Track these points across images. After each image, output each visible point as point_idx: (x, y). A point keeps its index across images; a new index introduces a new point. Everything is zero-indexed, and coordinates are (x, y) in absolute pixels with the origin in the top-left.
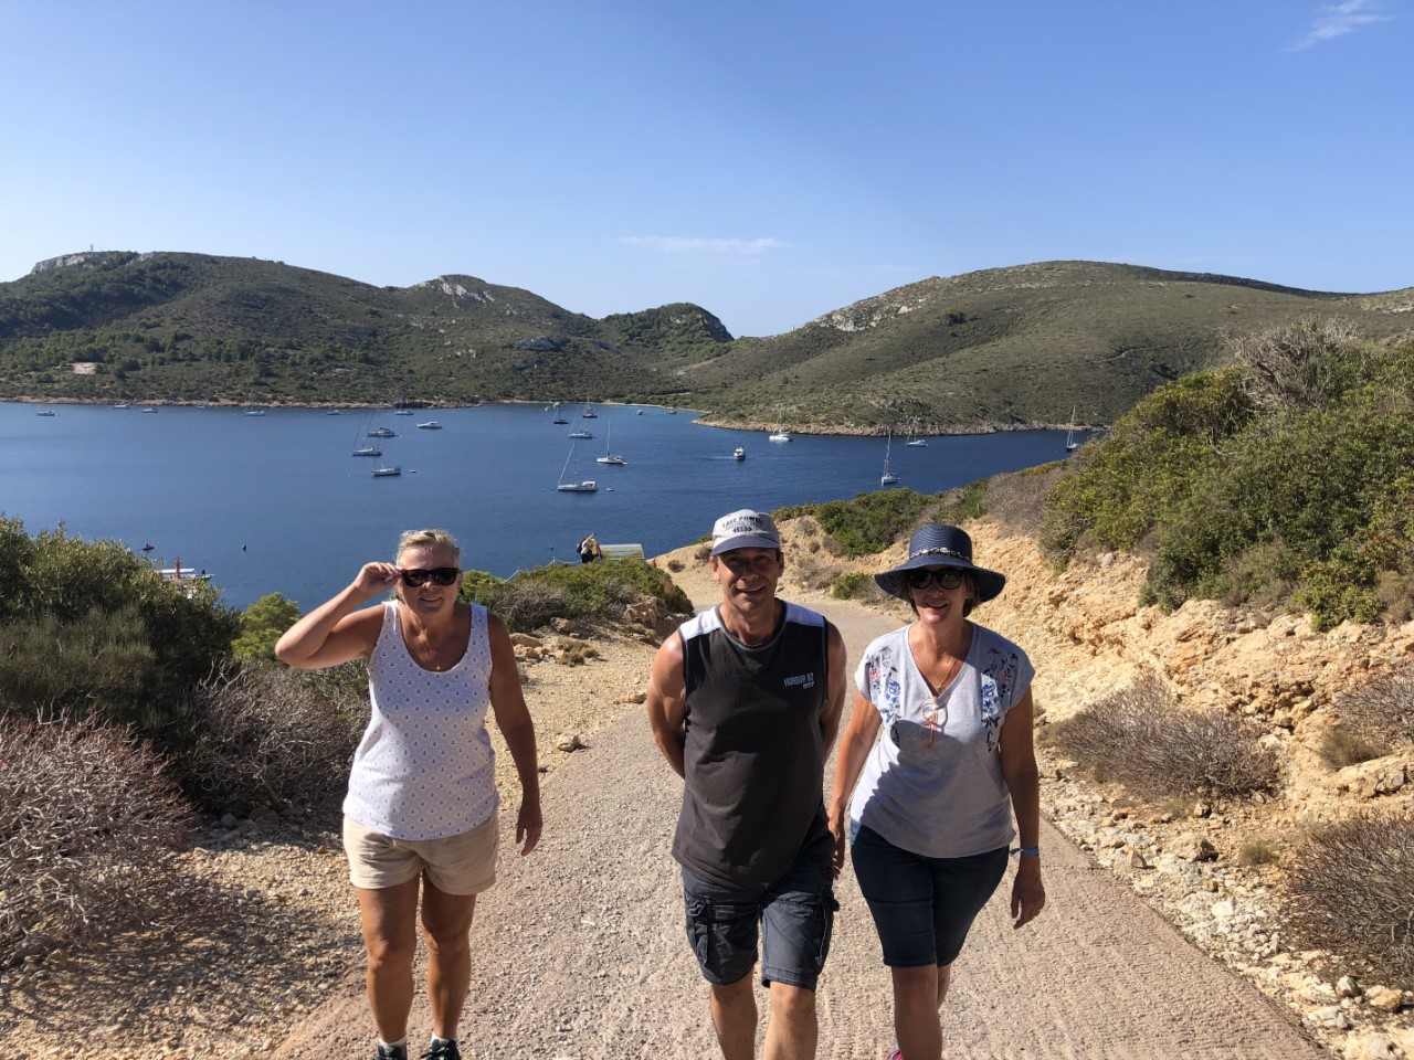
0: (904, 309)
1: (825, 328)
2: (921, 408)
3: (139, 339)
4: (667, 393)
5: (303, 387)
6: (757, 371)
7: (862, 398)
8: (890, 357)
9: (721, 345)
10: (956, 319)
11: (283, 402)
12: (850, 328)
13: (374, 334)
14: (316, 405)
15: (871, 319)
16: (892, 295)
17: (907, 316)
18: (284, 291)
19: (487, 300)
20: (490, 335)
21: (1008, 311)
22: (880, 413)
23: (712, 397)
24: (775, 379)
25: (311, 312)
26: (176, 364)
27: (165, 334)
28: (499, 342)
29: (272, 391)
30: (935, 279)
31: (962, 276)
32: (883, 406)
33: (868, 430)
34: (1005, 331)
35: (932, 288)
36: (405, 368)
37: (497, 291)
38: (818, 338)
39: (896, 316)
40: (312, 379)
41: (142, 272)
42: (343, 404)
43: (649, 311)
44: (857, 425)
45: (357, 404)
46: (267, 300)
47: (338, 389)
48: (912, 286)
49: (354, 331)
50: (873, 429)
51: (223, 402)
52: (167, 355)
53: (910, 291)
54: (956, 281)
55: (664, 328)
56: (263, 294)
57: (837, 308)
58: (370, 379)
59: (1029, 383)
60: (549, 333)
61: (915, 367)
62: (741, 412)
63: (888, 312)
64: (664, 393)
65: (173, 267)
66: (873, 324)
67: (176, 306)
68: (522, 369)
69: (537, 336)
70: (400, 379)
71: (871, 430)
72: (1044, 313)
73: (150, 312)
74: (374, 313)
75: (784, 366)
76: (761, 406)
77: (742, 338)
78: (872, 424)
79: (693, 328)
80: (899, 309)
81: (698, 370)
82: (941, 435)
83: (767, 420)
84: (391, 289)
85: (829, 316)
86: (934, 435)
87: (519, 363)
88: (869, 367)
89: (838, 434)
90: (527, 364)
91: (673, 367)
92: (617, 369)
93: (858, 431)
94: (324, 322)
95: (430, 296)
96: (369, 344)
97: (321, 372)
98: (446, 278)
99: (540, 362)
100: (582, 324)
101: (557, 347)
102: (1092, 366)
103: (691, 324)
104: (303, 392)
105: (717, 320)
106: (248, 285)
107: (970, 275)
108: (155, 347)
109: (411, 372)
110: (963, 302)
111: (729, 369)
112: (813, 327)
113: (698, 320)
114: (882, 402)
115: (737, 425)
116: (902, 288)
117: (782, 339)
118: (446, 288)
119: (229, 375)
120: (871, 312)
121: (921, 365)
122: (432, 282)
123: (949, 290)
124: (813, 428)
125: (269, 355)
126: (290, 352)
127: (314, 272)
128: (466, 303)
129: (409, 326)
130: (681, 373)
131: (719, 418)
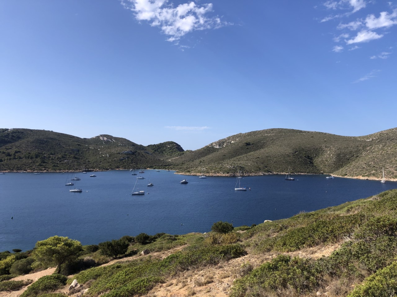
0: (233, 142)
1: (211, 147)
2: (242, 168)
3: (4, 153)
4: (166, 166)
5: (54, 166)
6: (192, 159)
7: (224, 165)
8: (230, 155)
9: (181, 152)
10: (248, 144)
11: (48, 170)
12: (218, 147)
13: (78, 151)
14: (58, 171)
15: (223, 145)
16: (229, 138)
17: (234, 144)
18: (52, 139)
19: (113, 141)
20: (113, 151)
21: (262, 142)
22: (230, 170)
23: (179, 167)
24: (197, 161)
25: (60, 145)
26: (15, 160)
27: (12, 152)
28: (116, 152)
29: (44, 167)
30: (241, 134)
31: (248, 133)
32: (231, 168)
33: (227, 175)
34: (262, 147)
35: (240, 136)
36: (87, 160)
37: (116, 139)
38: (209, 150)
39: (231, 144)
40: (57, 164)
41: (9, 134)
42: (66, 171)
43: (160, 144)
44: (224, 173)
45: (71, 171)
46: (46, 141)
47: (65, 166)
48: (234, 135)
49: (72, 150)
50: (228, 174)
51: (28, 171)
52: (12, 157)
53: (234, 137)
54: (247, 134)
55: (165, 148)
56: (45, 140)
57: (214, 142)
58: (76, 163)
59: (272, 161)
60: (131, 149)
61: (238, 157)
62: (189, 170)
63: (228, 143)
64: (165, 166)
65: (19, 132)
66: (224, 146)
67: (17, 144)
68: (122, 160)
69: (127, 150)
70: (85, 163)
71: (228, 175)
72: (272, 142)
73: (8, 146)
74: (79, 145)
75: (199, 158)
76: (195, 168)
77: (187, 151)
78: (228, 173)
79: (173, 148)
80: (231, 142)
81: (175, 159)
82: (248, 176)
83: (197, 172)
84: (85, 139)
85: (212, 144)
86: (246, 176)
87: (122, 158)
88: (224, 157)
89: (218, 176)
90: (124, 158)
91: (167, 159)
92: (151, 159)
93: (224, 175)
94: (64, 147)
95: (96, 140)
96: (77, 154)
97: (60, 161)
98: (101, 135)
99: (128, 158)
100: (141, 147)
101: (133, 153)
102: (289, 156)
103: (172, 147)
104: (54, 167)
105: (180, 146)
106: (41, 137)
107: (250, 132)
108: (9, 155)
109: (89, 161)
110: (249, 139)
111: (184, 159)
112: (207, 147)
113: (174, 146)
114: (231, 166)
115: (188, 174)
116: (231, 136)
117: (199, 151)
118: (101, 138)
119: (31, 163)
120: (223, 143)
121: (240, 156)
122: (97, 137)
123: (245, 136)
124: (211, 174)
125: (45, 157)
126: (51, 156)
127: (61, 134)
128: (107, 142)
129: (89, 148)
130: (170, 160)
131: (182, 172)
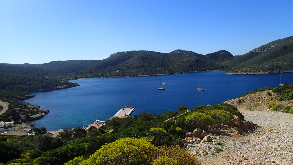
0: (272, 47)
1: (254, 52)
2: (279, 67)
3: (125, 66)
4: (220, 68)
5: (152, 72)
6: (239, 62)
7: (264, 66)
8: (270, 57)
9: (231, 58)
10: (285, 48)
11: (148, 75)
12: (260, 52)
13: (164, 62)
14: (154, 75)
16: (269, 44)
18: (148, 55)
19: (184, 54)
20: (184, 60)
22: (268, 69)
23: (229, 68)
24: (244, 63)
25: (153, 59)
26: (131, 70)
27: (129, 65)
28: (186, 61)
29: (147, 73)
30: (279, 39)
33: (266, 73)
35: (279, 41)
36: (169, 67)
37: (185, 51)
38: (252, 54)
39: (270, 48)
40: (153, 70)
41: (126, 55)
42: (159, 75)
43: (215, 52)
44: (263, 72)
45: (161, 74)
46: (145, 57)
47: (158, 72)
49: (160, 61)
51: (139, 76)
52: (129, 68)
53: (273, 43)
54: (285, 39)
55: (218, 55)
56: (145, 56)
57: (256, 48)
58: (163, 70)
60: (195, 58)
61: (276, 59)
62: (236, 71)
63: (269, 47)
64: (219, 68)
65: (130, 53)
66: (265, 50)
67: (130, 60)
68: (191, 66)
69: (193, 59)
70: (168, 69)
73: (127, 61)
74: (163, 58)
75: (245, 61)
76: (241, 69)
77: (235, 56)
78: (267, 71)
81: (226, 63)
82: (284, 73)
83: (242, 72)
84: (166, 53)
85: (255, 50)
86: (282, 73)
88: (265, 59)
89: (259, 74)
91: (221, 63)
92: (209, 64)
93: (264, 73)
94: (155, 60)
95: (173, 54)
97: (155, 69)
98: (176, 50)
99: (194, 64)
100: (202, 56)
101: (197, 61)
103: (224, 54)
104: (152, 73)
105: (230, 53)
106: (142, 55)
108: (128, 67)
109: (170, 68)
110: (287, 44)
111: (233, 62)
112: (251, 52)
113: (226, 53)
114: (269, 66)
115: (236, 73)
116: (271, 42)
117: (241, 56)
118: (176, 52)
119: (140, 71)
120: (264, 48)
121: (278, 58)
122: (173, 51)
123: (283, 41)
124: (253, 73)
125: (146, 67)
126: (149, 66)
127: (153, 52)
128: (180, 54)
129: (169, 60)
130: (223, 64)
131: (231, 72)
